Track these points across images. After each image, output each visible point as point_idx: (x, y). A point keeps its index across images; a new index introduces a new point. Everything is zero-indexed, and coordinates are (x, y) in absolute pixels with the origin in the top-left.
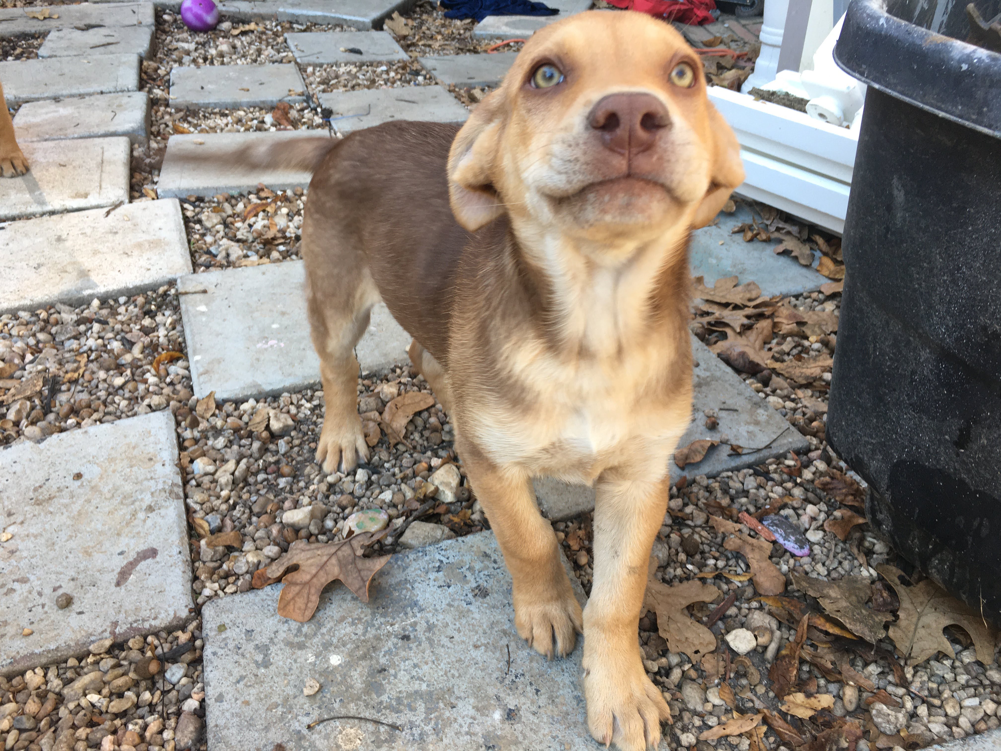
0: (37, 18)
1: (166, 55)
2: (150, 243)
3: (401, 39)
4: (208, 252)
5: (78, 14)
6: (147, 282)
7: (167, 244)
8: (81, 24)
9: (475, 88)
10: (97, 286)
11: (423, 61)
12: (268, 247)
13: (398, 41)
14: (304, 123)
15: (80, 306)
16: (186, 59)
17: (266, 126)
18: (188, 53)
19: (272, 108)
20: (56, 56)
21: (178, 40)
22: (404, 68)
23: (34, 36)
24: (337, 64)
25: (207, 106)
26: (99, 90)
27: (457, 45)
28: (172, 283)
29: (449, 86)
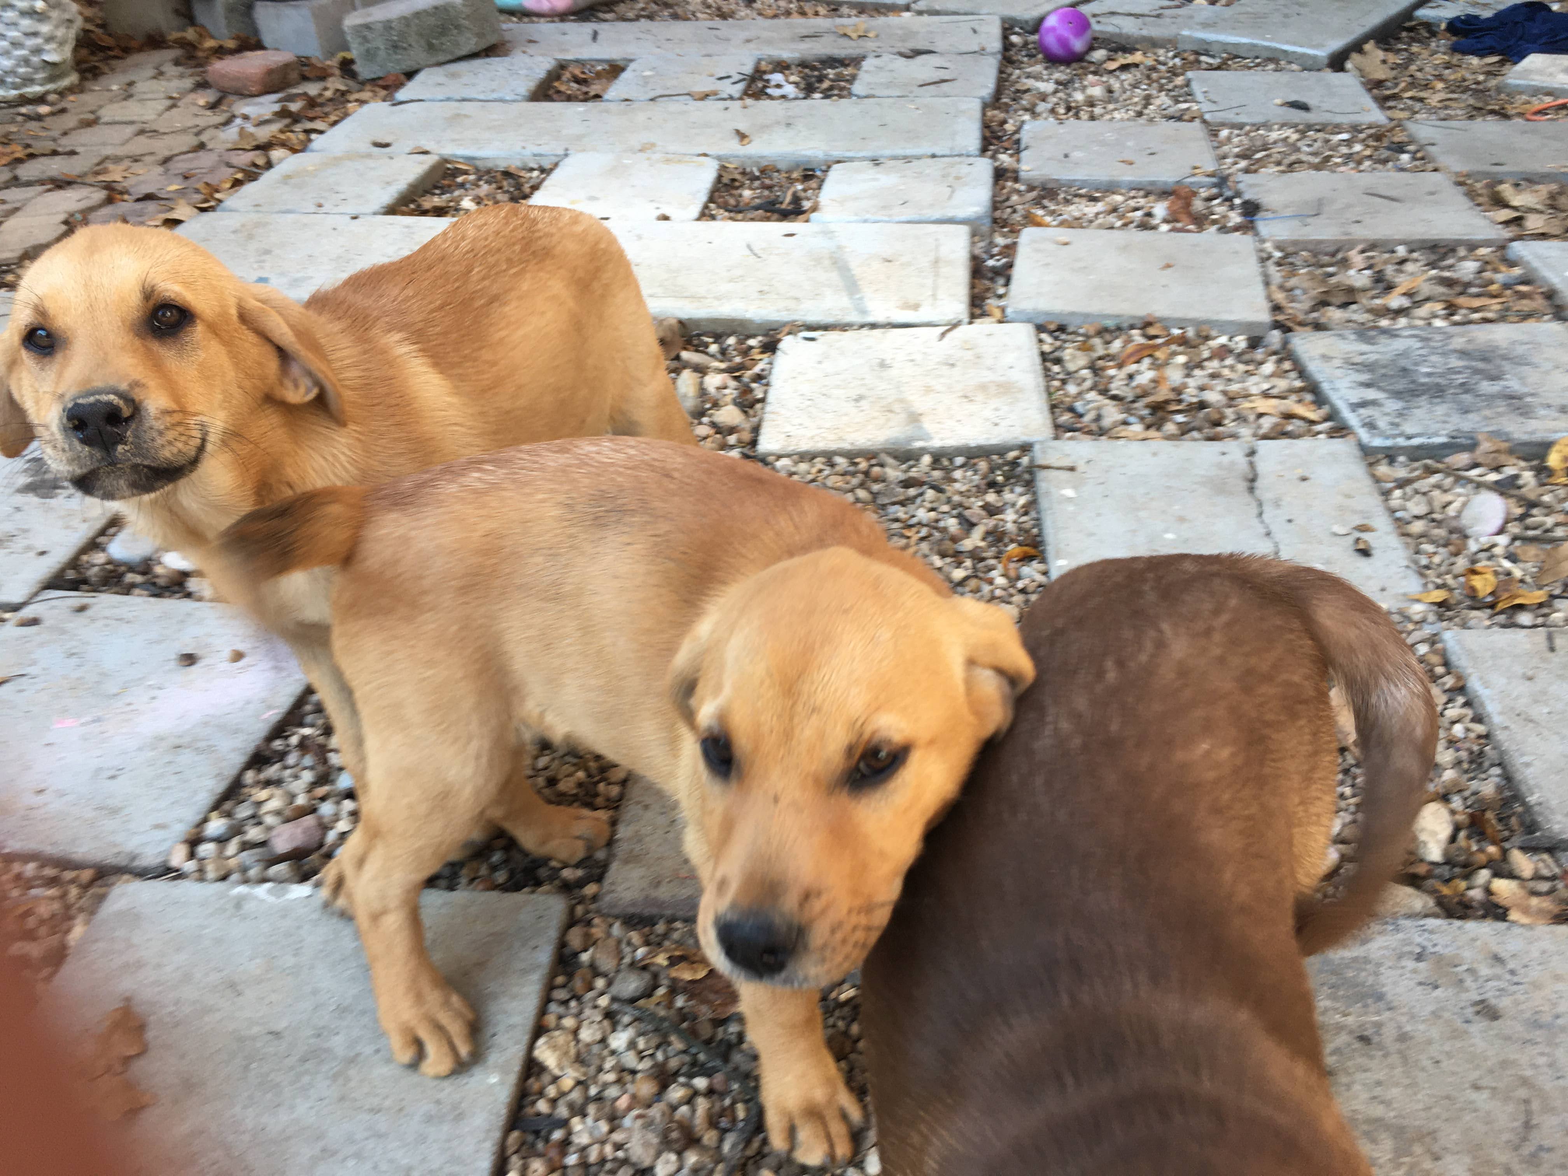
0: (849, 37)
1: (1014, 100)
2: (999, 385)
3: (1374, 86)
4: (1071, 409)
5: (899, 32)
6: (994, 441)
7: (1021, 390)
8: (906, 47)
9: (1501, 182)
10: (931, 438)
11: (1411, 127)
12: (1160, 414)
13: (1370, 90)
14: (1214, 222)
15: (908, 460)
16: (1041, 107)
17: (1155, 222)
18: (1043, 97)
19: (1164, 193)
20: (873, 96)
21: (1029, 76)
22: (1378, 138)
23: (842, 62)
24: (1267, 126)
25: (1070, 184)
26: (930, 151)
27: (1471, 101)
28: (1026, 448)
29: (1457, 174)
